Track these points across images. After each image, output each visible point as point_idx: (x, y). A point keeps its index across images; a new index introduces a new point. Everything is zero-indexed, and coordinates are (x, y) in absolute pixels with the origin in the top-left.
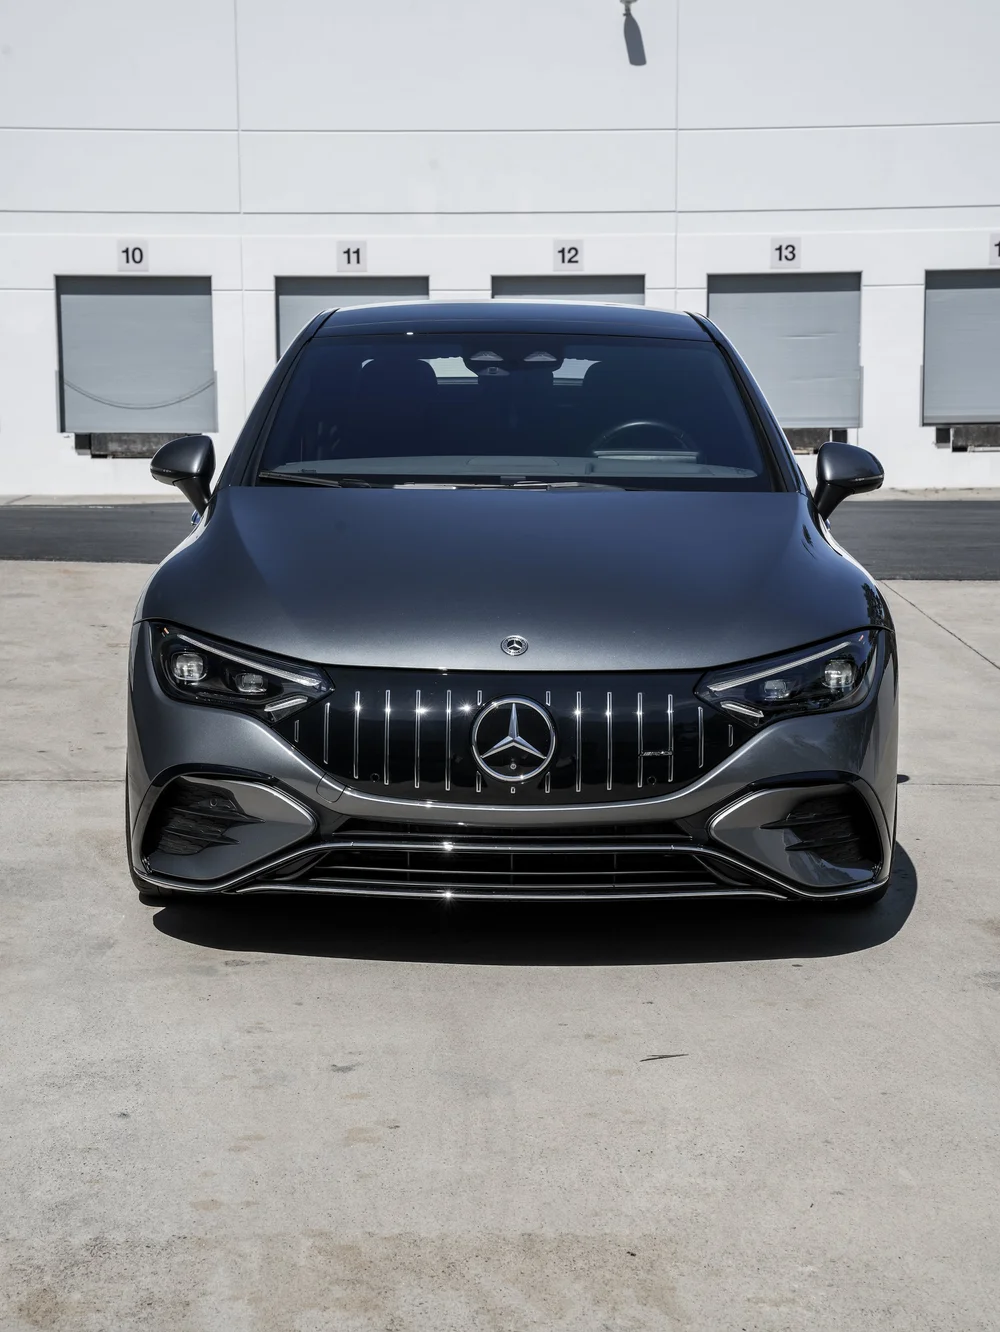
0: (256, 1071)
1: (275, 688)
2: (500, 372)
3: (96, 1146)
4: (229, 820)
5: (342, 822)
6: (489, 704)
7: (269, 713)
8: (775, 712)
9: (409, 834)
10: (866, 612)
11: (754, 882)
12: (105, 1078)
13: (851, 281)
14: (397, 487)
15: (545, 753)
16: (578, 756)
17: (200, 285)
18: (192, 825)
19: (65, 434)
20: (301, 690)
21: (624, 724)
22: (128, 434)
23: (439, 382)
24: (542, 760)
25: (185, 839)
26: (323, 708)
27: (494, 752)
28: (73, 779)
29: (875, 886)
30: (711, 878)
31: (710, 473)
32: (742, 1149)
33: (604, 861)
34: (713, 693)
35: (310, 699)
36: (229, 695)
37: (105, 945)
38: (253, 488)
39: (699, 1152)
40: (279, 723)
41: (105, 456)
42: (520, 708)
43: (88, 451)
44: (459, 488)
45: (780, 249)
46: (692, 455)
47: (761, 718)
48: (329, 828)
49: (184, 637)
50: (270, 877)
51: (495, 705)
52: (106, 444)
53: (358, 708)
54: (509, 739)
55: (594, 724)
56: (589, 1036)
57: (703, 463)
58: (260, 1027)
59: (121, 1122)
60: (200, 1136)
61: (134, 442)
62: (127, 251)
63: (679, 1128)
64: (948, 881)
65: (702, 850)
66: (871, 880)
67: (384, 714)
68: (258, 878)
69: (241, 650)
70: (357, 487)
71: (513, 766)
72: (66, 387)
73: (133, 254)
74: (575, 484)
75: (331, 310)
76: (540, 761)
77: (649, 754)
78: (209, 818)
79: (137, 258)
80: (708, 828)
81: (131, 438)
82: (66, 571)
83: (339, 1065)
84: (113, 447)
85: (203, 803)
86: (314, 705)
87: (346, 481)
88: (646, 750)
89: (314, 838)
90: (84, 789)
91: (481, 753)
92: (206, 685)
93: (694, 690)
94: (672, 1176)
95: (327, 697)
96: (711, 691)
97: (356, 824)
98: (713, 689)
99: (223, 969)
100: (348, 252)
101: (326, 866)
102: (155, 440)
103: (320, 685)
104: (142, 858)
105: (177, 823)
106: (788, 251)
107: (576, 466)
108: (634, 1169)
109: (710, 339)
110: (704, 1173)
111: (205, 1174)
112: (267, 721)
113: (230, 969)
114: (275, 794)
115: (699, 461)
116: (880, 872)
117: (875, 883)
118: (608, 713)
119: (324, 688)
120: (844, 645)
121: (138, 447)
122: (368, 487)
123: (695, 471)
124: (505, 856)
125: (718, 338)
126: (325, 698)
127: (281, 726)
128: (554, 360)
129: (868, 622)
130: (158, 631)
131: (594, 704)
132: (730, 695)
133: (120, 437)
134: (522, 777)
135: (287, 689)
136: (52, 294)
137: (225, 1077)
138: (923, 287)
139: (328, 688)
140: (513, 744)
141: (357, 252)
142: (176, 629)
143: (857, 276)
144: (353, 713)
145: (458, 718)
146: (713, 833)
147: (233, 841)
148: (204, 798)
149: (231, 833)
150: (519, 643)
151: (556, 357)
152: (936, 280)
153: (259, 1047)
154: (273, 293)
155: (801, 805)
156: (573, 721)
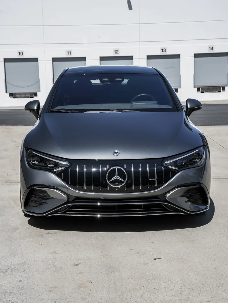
0: (55, 266)
1: (57, 165)
2: (109, 83)
3: (13, 291)
4: (46, 198)
5: (74, 198)
6: (110, 168)
7: (55, 171)
8: (181, 168)
9: (91, 201)
10: (201, 141)
11: (177, 210)
12: (15, 269)
13: (178, 56)
14: (85, 112)
15: (125, 180)
16: (133, 180)
17: (36, 60)
18: (37, 199)
19: (7, 93)
20: (63, 166)
21: (144, 172)
22: (21, 93)
23: (93, 84)
24: (124, 182)
25: (35, 203)
26: (69, 170)
27: (112, 180)
28: (8, 182)
29: (206, 210)
30: (166, 210)
31: (161, 107)
32: (182, 287)
33: (140, 206)
34: (166, 164)
35: (65, 167)
36: (45, 167)
37: (16, 229)
38: (50, 113)
39: (170, 289)
40: (58, 174)
41: (16, 98)
42: (118, 169)
43: (12, 97)
44: (100, 112)
45: (162, 50)
46: (156, 102)
47: (178, 170)
48: (71, 200)
49: (33, 152)
50: (57, 212)
51: (112, 168)
52: (16, 95)
53: (77, 169)
54: (115, 177)
55: (137, 172)
56: (138, 253)
57: (159, 104)
58: (55, 252)
59: (20, 283)
60: (40, 287)
61: (22, 95)
62: (19, 53)
63: (164, 281)
64: (221, 205)
65: (164, 203)
66: (205, 209)
67: (84, 171)
68: (54, 212)
69: (47, 155)
70: (75, 112)
71: (117, 184)
72: (7, 83)
73: (21, 53)
74: (128, 111)
75: (67, 68)
76: (123, 182)
77: (150, 180)
78: (40, 198)
79: (22, 54)
80: (166, 197)
81: (22, 94)
82: (6, 128)
83: (76, 264)
84: (17, 96)
85: (39, 194)
86: (66, 169)
87: (72, 111)
88: (150, 179)
89: (68, 202)
90: (10, 185)
91: (109, 180)
92: (39, 164)
93: (161, 163)
94: (164, 297)
95: (70, 167)
96: (165, 163)
97: (78, 199)
98: (166, 163)
99: (45, 235)
100: (68, 52)
101: (71, 209)
102: (27, 94)
103: (68, 164)
104: (24, 207)
105: (33, 199)
106: (164, 50)
107: (128, 106)
108: (154, 295)
109: (158, 74)
110: (173, 296)
111: (42, 300)
112: (55, 173)
113: (47, 235)
114: (57, 191)
115: (157, 104)
116: (207, 206)
117: (206, 209)
118: (140, 169)
119: (69, 165)
120: (197, 150)
121: (23, 96)
122: (78, 113)
123: (156, 106)
124: (115, 206)
125: (160, 74)
126: (69, 167)
127: (58, 175)
128: (122, 80)
129: (202, 144)
130: (27, 150)
131: (136, 167)
132: (170, 164)
133: (19, 94)
134: (119, 186)
135: (60, 165)
136: (3, 62)
137: (47, 268)
138: (193, 57)
139: (70, 165)
140: (117, 178)
141: (70, 52)
142: (31, 150)
143: (179, 55)
144: (76, 171)
145: (103, 171)
146: (167, 199)
147: (47, 203)
148: (39, 193)
149: (46, 201)
150: (117, 152)
151: (122, 79)
152: (196, 56)
153: (55, 259)
154: (52, 61)
155: (188, 191)
156: (131, 171)
